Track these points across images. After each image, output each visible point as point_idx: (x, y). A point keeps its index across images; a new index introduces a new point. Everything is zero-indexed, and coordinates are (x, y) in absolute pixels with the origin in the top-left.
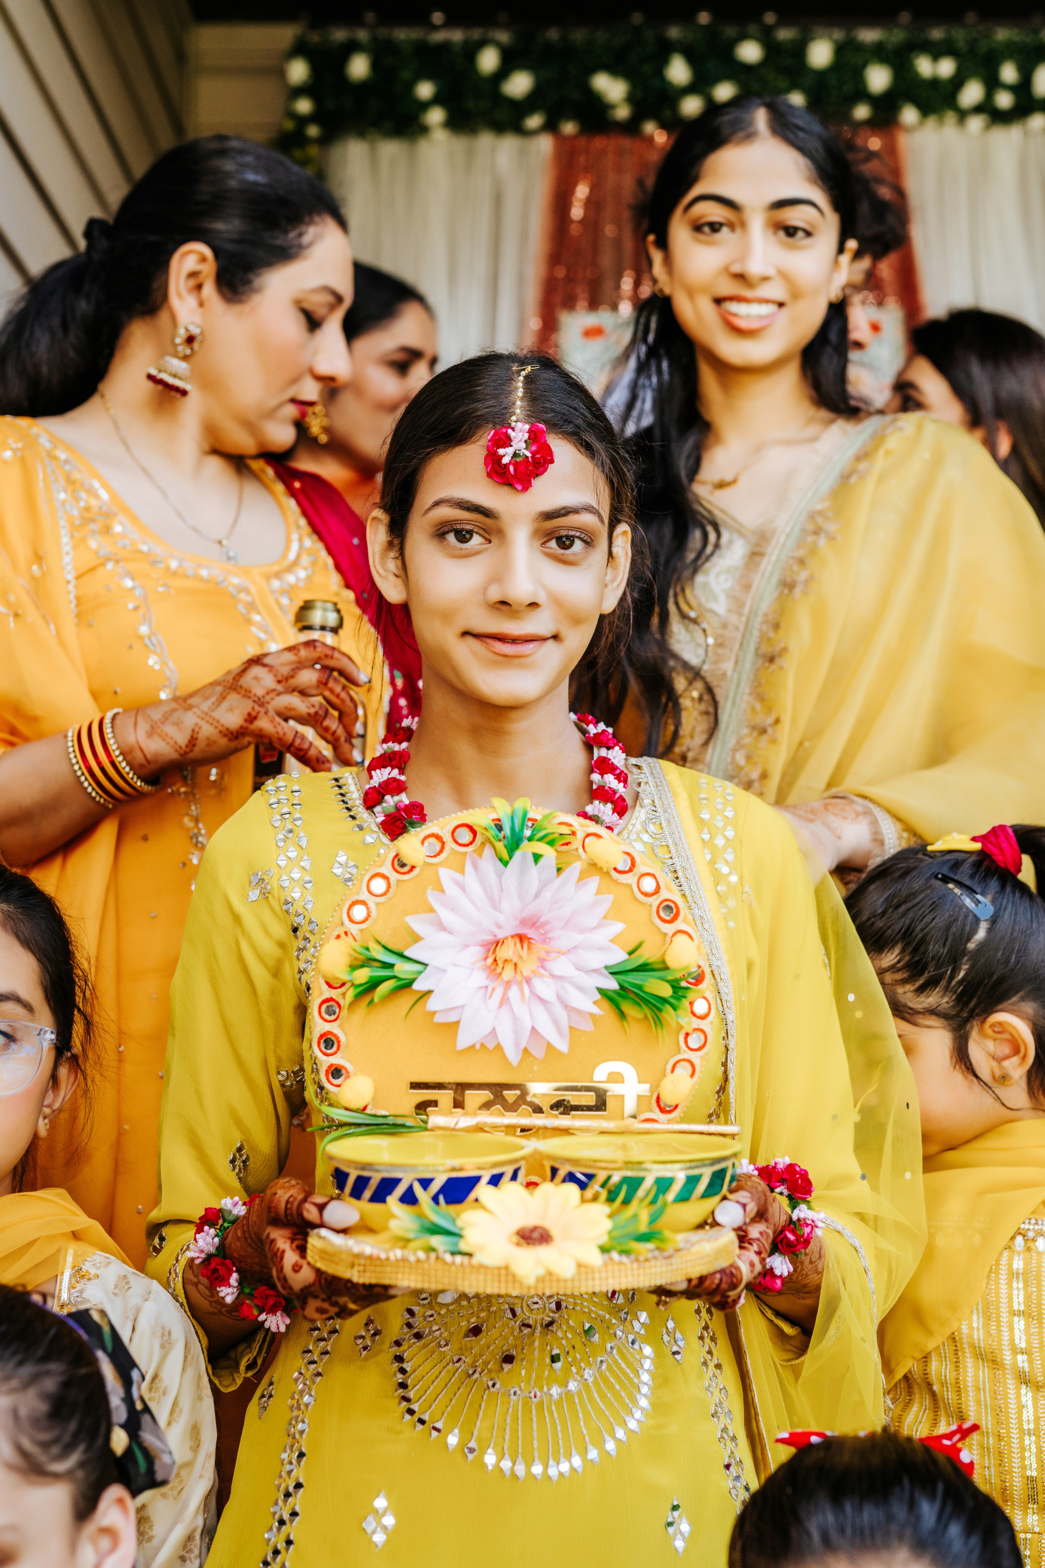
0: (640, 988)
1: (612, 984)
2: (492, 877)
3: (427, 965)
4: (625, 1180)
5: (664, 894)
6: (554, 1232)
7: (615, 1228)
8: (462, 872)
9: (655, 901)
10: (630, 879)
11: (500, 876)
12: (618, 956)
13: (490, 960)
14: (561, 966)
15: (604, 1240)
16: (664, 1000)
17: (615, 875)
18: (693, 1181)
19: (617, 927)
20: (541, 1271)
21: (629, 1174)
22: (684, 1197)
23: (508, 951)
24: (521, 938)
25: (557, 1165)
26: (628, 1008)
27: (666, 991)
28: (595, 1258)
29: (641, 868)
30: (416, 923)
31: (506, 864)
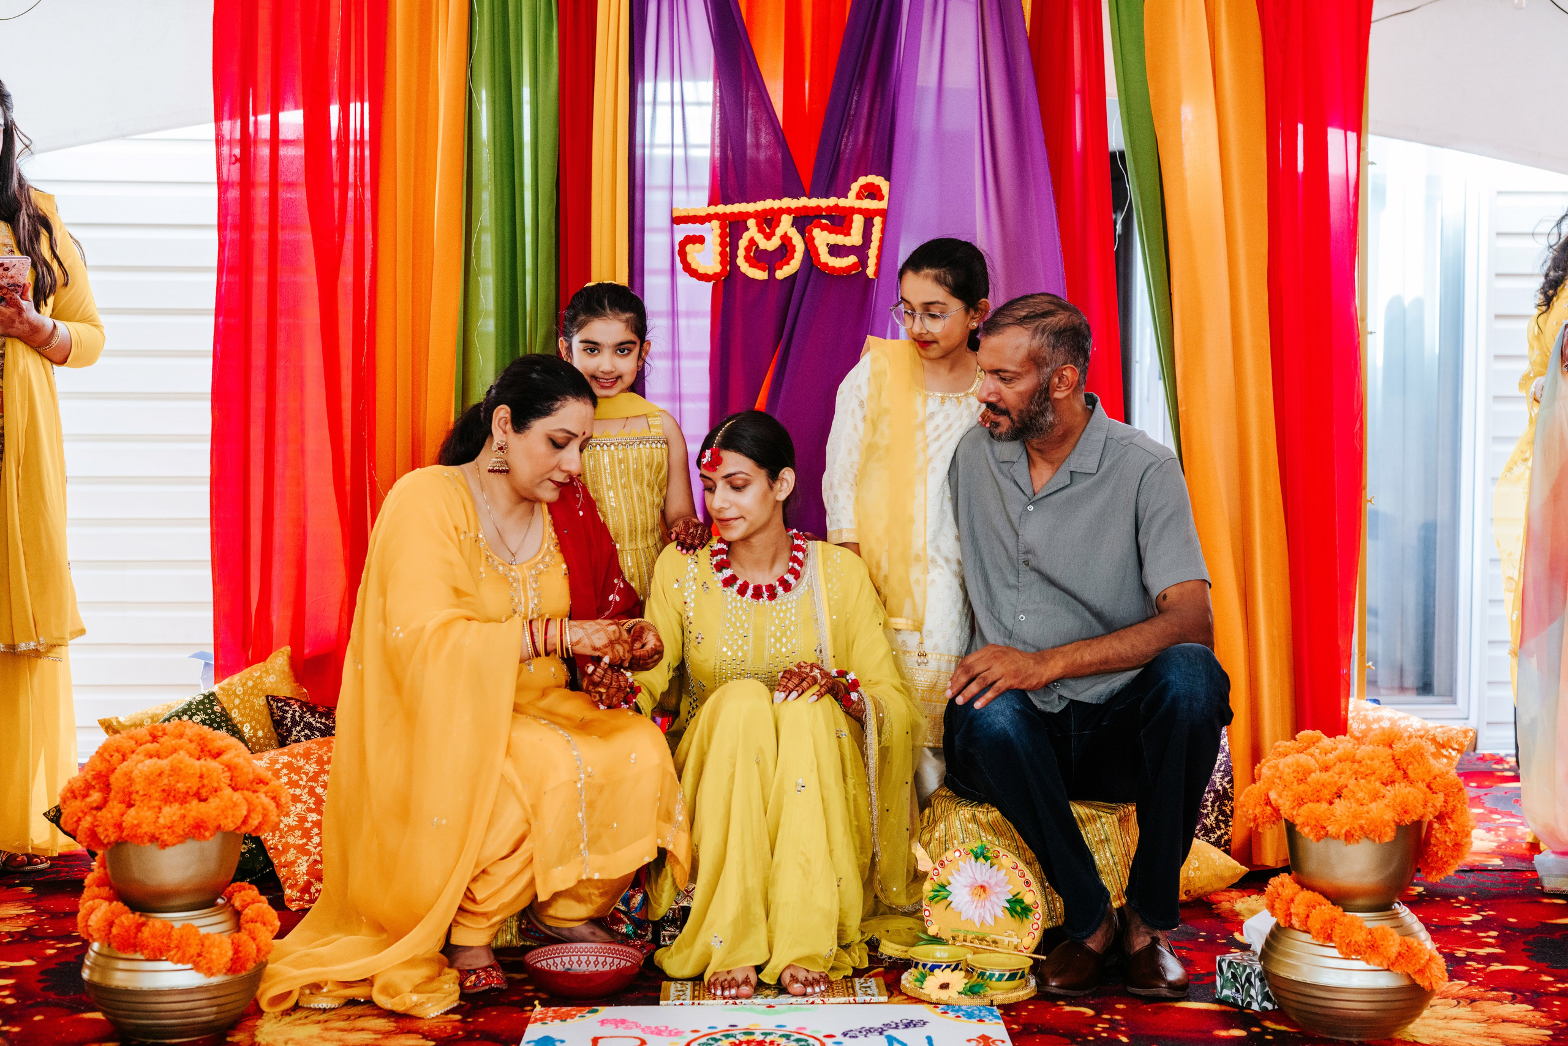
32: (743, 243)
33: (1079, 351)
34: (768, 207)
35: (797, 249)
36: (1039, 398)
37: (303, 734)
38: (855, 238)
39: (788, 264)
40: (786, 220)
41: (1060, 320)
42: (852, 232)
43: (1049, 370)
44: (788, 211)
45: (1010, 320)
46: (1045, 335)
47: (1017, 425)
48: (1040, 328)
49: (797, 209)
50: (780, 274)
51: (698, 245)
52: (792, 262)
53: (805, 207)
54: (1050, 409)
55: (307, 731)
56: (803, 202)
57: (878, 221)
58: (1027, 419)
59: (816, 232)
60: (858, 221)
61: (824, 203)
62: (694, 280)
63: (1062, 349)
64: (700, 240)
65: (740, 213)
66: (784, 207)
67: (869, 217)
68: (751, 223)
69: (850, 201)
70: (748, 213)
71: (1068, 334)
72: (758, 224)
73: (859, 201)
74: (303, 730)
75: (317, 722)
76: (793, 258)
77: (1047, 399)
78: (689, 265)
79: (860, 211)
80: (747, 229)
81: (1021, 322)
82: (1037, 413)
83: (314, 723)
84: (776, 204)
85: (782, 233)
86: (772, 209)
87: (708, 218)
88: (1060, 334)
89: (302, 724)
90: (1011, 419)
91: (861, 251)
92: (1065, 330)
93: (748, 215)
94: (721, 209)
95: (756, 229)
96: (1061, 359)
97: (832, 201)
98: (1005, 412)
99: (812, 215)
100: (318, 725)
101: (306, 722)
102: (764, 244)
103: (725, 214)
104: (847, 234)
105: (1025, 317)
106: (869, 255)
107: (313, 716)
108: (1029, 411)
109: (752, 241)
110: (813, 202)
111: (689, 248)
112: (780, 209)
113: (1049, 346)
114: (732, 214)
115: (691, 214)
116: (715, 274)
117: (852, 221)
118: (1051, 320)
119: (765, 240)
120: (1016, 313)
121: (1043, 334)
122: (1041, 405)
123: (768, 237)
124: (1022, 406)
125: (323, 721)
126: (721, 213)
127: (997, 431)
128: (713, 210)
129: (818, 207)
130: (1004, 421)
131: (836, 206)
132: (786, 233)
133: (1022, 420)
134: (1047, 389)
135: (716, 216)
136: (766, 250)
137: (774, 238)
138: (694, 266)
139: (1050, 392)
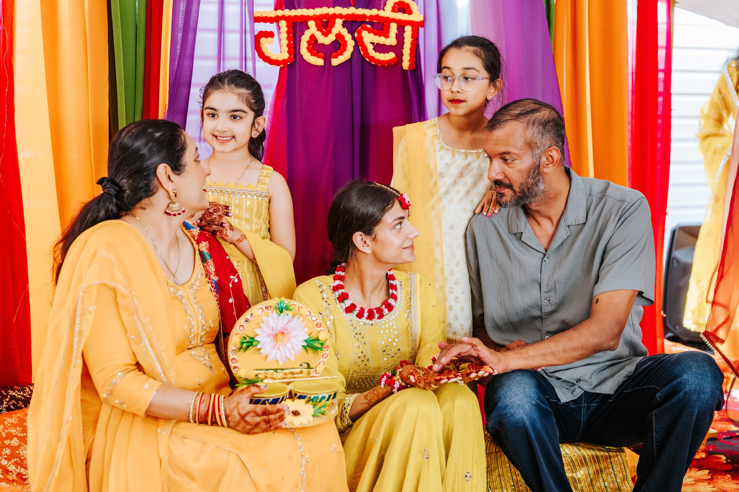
0: (312, 345)
1: (305, 344)
2: (276, 319)
3: (260, 342)
4: (314, 397)
5: (318, 321)
6: (300, 412)
7: (315, 411)
8: (268, 317)
9: (315, 323)
10: (310, 317)
11: (278, 319)
12: (307, 337)
13: (275, 339)
14: (293, 340)
15: (313, 413)
16: (319, 348)
17: (306, 317)
18: (330, 396)
19: (307, 329)
20: (300, 423)
21: (315, 396)
22: (328, 400)
23: (279, 337)
24: (283, 333)
25: (297, 393)
26: (309, 349)
27: (319, 346)
28: (311, 418)
29: (312, 314)
30: (257, 331)
31: (280, 316)
32: (305, 38)
33: (559, 137)
34: (324, 13)
35: (348, 44)
36: (534, 173)
37: (11, 403)
38: (392, 40)
39: (342, 54)
40: (339, 22)
41: (545, 115)
42: (390, 35)
43: (539, 151)
44: (341, 16)
45: (508, 117)
46: (535, 125)
47: (518, 194)
48: (531, 121)
49: (347, 15)
50: (335, 62)
51: (269, 39)
52: (345, 53)
53: (353, 14)
54: (541, 181)
55: (13, 401)
56: (352, 10)
57: (408, 29)
58: (526, 189)
59: (365, 33)
60: (393, 27)
61: (368, 12)
62: (267, 64)
63: (548, 135)
64: (270, 34)
65: (302, 16)
66: (337, 13)
67: (401, 25)
68: (312, 24)
69: (387, 12)
70: (308, 16)
71: (551, 124)
72: (317, 25)
73: (394, 13)
74: (10, 400)
75: (18, 395)
76: (345, 50)
77: (539, 174)
78: (263, 53)
79: (394, 20)
80: (308, 28)
81: (517, 117)
82: (532, 184)
83: (16, 395)
84: (331, 11)
85: (337, 32)
86: (327, 14)
87: (276, 20)
88: (546, 125)
89: (9, 396)
90: (515, 192)
91: (398, 49)
92: (549, 122)
93: (309, 18)
94: (287, 12)
95: (316, 28)
96: (548, 143)
97: (374, 12)
98: (510, 186)
99: (359, 20)
100: (20, 397)
101: (11, 396)
102: (322, 39)
103: (289, 16)
104: (387, 37)
105: (519, 114)
106: (404, 53)
107: (14, 391)
108: (527, 183)
109: (313, 37)
110: (360, 11)
111: (263, 40)
112: (334, 14)
113: (538, 133)
114: (296, 16)
115: (264, 15)
116: (284, 60)
117: (389, 27)
118: (537, 115)
119: (323, 37)
120: (512, 112)
121: (534, 125)
122: (535, 178)
123: (326, 35)
124: (521, 180)
125: (22, 393)
126: (287, 15)
127: (504, 199)
128: (280, 13)
129: (364, 16)
130: (508, 192)
131: (378, 15)
132: (339, 32)
133: (522, 191)
134: (539, 166)
135: (283, 18)
136: (323, 44)
137: (330, 35)
138: (266, 54)
139: (541, 168)
